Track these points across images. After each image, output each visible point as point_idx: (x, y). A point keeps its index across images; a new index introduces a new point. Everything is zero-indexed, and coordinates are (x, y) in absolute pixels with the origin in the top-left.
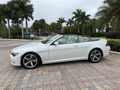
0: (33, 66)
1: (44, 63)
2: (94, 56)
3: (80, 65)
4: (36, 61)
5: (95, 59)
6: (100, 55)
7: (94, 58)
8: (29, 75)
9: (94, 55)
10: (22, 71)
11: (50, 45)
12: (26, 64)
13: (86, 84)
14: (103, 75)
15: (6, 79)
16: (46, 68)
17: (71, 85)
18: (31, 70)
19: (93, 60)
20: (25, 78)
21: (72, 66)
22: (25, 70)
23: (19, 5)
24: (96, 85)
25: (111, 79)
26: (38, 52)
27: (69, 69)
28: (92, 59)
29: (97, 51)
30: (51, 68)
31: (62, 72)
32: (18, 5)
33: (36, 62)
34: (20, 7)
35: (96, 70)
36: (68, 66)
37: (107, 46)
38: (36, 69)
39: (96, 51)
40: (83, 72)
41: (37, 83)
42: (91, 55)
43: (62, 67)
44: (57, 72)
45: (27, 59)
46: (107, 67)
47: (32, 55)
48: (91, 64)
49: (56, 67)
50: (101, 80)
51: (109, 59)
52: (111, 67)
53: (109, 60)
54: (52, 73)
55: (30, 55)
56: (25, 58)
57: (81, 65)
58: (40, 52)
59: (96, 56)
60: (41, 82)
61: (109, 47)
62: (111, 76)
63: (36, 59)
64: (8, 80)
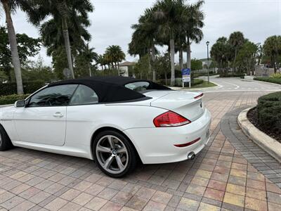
2: (111, 154)
23: (164, 12)
34: (166, 15)
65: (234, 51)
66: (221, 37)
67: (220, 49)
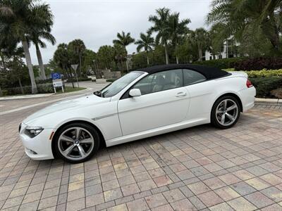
0: (84, 155)
1: (109, 143)
2: (222, 114)
3: (196, 138)
4: (91, 140)
5: (227, 119)
6: (235, 109)
7: (223, 117)
8: (81, 177)
9: (223, 110)
10: (58, 170)
11: (121, 99)
12: (65, 153)
13: (223, 178)
14: (254, 153)
15: (23, 197)
16: (118, 154)
17: (190, 187)
18: (82, 165)
19: (222, 123)
20: (72, 187)
21: (177, 141)
22: (67, 167)
23: (13, 8)
24: (245, 177)
25: (275, 158)
26: (94, 119)
27: (173, 150)
28: (220, 121)
29: (228, 102)
30: (129, 154)
31: (159, 160)
32: (10, 10)
33: (89, 145)
34: (16, 13)
35: (235, 144)
36: (167, 144)
37: (248, 86)
38: (94, 161)
39: (226, 101)
40: (207, 151)
41: (108, 195)
42: (217, 112)
43: (155, 146)
44: (147, 161)
45: (67, 140)
46: (257, 135)
47: (78, 129)
48: (219, 132)
49: (140, 150)
50: (253, 164)
51: (254, 116)
52: (265, 133)
53: (254, 118)
54: (134, 164)
55: (74, 130)
56: (62, 137)
57: (196, 136)
58: (98, 119)
59: (228, 112)
60: (115, 190)
61: (253, 89)
62: (273, 154)
63: (90, 137)
64: (29, 198)
65: (78, 57)
66: (62, 43)
67: (64, 55)
